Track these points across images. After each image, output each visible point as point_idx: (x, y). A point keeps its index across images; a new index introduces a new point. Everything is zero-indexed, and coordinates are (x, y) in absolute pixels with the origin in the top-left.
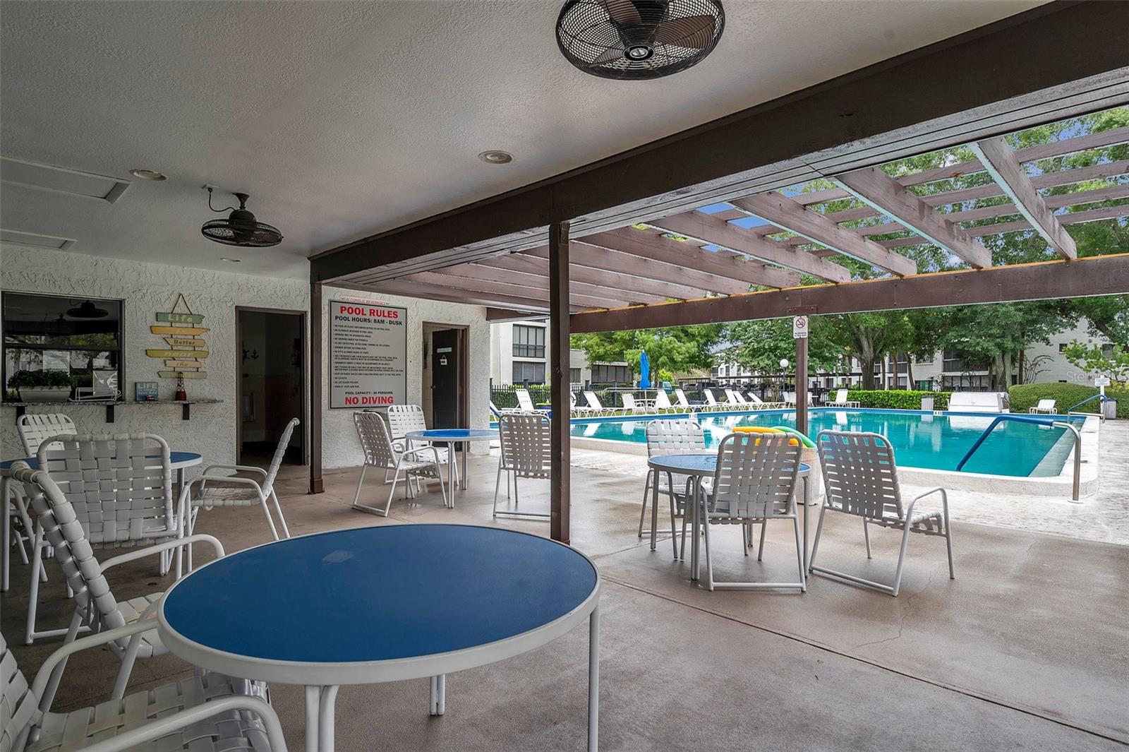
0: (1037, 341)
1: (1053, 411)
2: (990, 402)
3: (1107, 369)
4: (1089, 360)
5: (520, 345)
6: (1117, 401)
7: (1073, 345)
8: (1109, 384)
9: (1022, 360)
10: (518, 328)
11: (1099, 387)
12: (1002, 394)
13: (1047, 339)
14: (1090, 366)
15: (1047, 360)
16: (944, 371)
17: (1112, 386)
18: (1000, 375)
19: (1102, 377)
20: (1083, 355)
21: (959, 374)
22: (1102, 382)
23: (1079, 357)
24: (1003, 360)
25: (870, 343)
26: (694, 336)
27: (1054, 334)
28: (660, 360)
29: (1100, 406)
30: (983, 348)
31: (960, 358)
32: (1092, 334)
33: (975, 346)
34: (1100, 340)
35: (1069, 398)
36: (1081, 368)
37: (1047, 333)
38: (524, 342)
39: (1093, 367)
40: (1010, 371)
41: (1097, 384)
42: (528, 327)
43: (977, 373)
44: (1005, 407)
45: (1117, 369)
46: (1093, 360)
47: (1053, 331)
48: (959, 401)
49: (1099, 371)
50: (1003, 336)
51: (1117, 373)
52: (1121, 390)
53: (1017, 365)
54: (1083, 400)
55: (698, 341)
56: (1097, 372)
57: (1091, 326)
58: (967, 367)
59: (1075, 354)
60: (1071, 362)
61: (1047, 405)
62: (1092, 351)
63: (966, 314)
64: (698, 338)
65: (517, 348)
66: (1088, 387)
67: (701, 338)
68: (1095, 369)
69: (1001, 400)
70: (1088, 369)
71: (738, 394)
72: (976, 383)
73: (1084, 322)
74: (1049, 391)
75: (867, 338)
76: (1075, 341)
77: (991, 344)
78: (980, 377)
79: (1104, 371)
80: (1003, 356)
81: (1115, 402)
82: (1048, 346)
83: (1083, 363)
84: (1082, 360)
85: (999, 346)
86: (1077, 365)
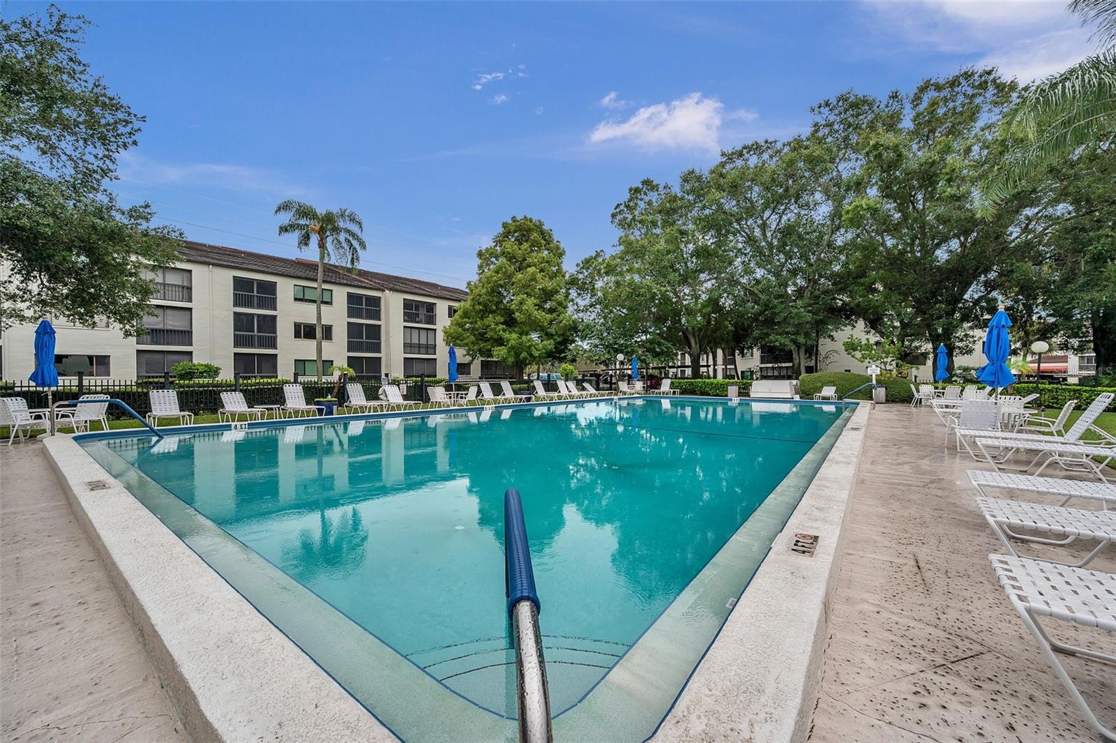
0: (824, 337)
1: (834, 396)
2: (784, 388)
3: (878, 360)
4: (863, 352)
5: (411, 344)
6: (886, 388)
7: (850, 340)
8: (879, 373)
9: (817, 354)
10: (409, 329)
11: (871, 376)
12: (794, 382)
13: (832, 336)
14: (864, 357)
15: (834, 354)
16: (762, 363)
17: (881, 374)
18: (796, 366)
19: (874, 366)
20: (859, 348)
21: (770, 365)
22: (874, 371)
23: (855, 350)
24: (799, 354)
25: (697, 340)
26: (552, 335)
27: (837, 332)
28: (522, 355)
29: (872, 392)
30: (780, 344)
31: (771, 353)
32: (868, 333)
33: (774, 342)
34: (874, 338)
35: (847, 386)
36: (857, 359)
37: (832, 331)
38: (415, 341)
39: (866, 358)
40: (804, 364)
41: (869, 371)
42: (419, 328)
43: (784, 365)
44: (796, 393)
45: (885, 360)
46: (866, 352)
47: (837, 329)
48: (760, 388)
49: (871, 361)
50: (797, 333)
51: (885, 363)
52: (889, 378)
53: (814, 358)
54: (859, 387)
55: (555, 340)
56: (869, 362)
57: (866, 326)
58: (776, 360)
59: (851, 347)
60: (848, 354)
61: (829, 391)
62: (866, 344)
63: (767, 315)
64: (556, 337)
65: (408, 347)
66: (863, 376)
67: (559, 337)
68: (868, 360)
69: (793, 387)
70: (862, 359)
71: (571, 385)
72: (784, 373)
73: (861, 324)
74: (831, 379)
75: (694, 335)
76: (852, 336)
77: (787, 340)
78: (787, 367)
79: (875, 361)
80: (798, 350)
81: (884, 389)
82: (833, 342)
83: (858, 354)
84: (858, 352)
85: (794, 342)
86: (853, 356)
